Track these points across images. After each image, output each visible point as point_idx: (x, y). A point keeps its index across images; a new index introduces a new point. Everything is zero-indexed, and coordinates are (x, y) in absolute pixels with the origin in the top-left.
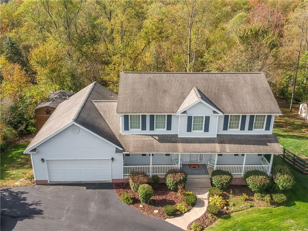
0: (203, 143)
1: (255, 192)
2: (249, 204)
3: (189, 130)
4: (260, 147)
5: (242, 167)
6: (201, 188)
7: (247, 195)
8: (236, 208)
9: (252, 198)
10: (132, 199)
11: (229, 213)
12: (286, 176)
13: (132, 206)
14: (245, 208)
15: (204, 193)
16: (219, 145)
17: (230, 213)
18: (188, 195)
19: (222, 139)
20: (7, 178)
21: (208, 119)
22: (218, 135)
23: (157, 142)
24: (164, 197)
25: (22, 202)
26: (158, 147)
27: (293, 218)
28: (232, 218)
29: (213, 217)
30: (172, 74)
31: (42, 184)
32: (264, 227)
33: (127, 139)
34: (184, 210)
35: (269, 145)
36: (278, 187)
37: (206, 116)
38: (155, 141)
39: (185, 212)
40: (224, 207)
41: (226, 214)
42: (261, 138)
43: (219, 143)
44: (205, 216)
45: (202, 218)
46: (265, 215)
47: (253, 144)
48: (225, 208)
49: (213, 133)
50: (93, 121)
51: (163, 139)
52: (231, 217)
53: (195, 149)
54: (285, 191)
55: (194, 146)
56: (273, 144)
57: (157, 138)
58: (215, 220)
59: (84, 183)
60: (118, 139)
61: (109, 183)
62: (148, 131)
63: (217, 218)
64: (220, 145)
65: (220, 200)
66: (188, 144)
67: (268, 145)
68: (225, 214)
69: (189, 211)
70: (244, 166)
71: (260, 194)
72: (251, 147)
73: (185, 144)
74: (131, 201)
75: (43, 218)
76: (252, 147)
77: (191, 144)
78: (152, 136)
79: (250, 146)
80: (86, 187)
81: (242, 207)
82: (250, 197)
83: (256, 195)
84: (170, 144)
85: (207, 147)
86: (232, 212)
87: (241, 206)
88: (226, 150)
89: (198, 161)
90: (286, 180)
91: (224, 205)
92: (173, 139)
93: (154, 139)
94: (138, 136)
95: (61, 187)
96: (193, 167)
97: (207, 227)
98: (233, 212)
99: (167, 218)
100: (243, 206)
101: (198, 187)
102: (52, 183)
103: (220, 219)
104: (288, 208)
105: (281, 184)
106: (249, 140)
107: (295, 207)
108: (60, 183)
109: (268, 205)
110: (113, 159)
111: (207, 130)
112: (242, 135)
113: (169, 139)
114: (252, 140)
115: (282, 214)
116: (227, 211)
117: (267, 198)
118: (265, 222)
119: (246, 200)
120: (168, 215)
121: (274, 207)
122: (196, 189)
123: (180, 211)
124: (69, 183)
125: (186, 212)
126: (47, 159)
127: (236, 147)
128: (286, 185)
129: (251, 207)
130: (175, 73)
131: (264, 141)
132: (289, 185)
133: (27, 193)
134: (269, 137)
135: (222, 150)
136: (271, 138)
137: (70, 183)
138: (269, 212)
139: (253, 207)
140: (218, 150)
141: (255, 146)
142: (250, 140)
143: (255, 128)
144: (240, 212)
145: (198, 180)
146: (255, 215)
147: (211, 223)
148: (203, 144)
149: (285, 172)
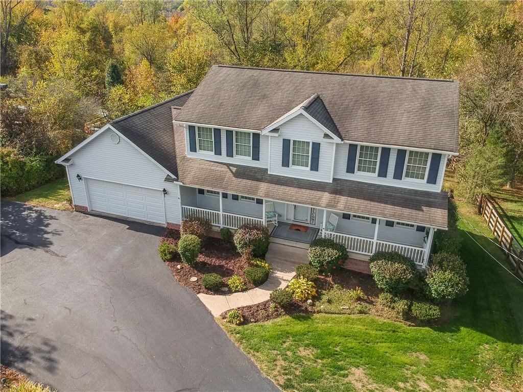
0: (303, 188)
1: (382, 290)
2: (359, 307)
3: (285, 163)
4: (405, 211)
5: (373, 242)
6: (291, 262)
7: (363, 290)
8: (332, 308)
9: (373, 299)
10: (170, 253)
11: (311, 312)
12: (448, 275)
13: (167, 263)
14: (349, 311)
15: (290, 271)
16: (329, 195)
17: (314, 312)
18: (257, 266)
19: (338, 188)
20: (51, 198)
21: (316, 147)
22: (334, 179)
23: (232, 175)
24: (223, 263)
25: (43, 228)
26: (229, 183)
27: (430, 352)
28: (310, 322)
29: (277, 311)
30: (290, 73)
31: (81, 212)
32: (357, 351)
33: (191, 165)
34: (237, 287)
35: (424, 209)
36: (430, 291)
37: (313, 143)
38: (229, 174)
39: (236, 292)
40: (307, 299)
41: (306, 311)
42: (415, 196)
43: (331, 193)
44: (265, 305)
45: (258, 306)
46: (379, 333)
47: (393, 204)
48: (310, 301)
49: (325, 175)
50: (148, 131)
51: (242, 173)
52: (310, 318)
53: (286, 195)
54: (441, 302)
55: (286, 190)
56: (433, 210)
57: (234, 169)
58: (278, 316)
59: (132, 220)
60: (178, 162)
61: (163, 227)
62: (223, 158)
63: (284, 313)
64: (331, 195)
65: (305, 287)
66: (277, 187)
67: (423, 211)
68: (303, 310)
69: (244, 290)
70: (375, 241)
71: (389, 296)
72: (386, 208)
73: (273, 186)
74: (168, 256)
75: (47, 252)
76: (389, 208)
77: (283, 187)
78: (228, 165)
79: (387, 205)
80: (128, 227)
81: (343, 309)
82: (370, 298)
83: (381, 296)
84: (249, 182)
85: (306, 196)
86: (319, 312)
87: (342, 307)
88: (339, 205)
89: (308, 222)
90: (446, 281)
91: (310, 297)
92: (259, 175)
93: (229, 171)
94: (208, 162)
95: (101, 219)
96: (296, 230)
97: (255, 322)
98: (321, 312)
99: (203, 292)
100: (344, 307)
101: (287, 261)
102: (93, 212)
103: (288, 317)
104: (435, 334)
105: (435, 287)
106: (389, 195)
107: (452, 336)
108: (103, 214)
109: (397, 318)
110: (164, 190)
111: (315, 167)
112: (379, 186)
113: (252, 174)
114: (395, 196)
115: (415, 340)
116: (310, 309)
117: (401, 305)
118: (368, 343)
119: (359, 299)
120: (206, 288)
121: (409, 326)
122: (282, 263)
123: (229, 288)
124: (112, 216)
125: (238, 291)
126: (85, 177)
127: (359, 204)
128: (443, 291)
129: (361, 312)
130: (296, 72)
131: (418, 201)
132: (450, 292)
133: (57, 219)
134: (431, 197)
135: (330, 204)
136: (436, 198)
137: (114, 216)
138: (390, 329)
139: (366, 314)
140: (323, 203)
141: (396, 207)
142: (391, 196)
143: (407, 176)
144: (334, 316)
145: (291, 250)
146: (358, 327)
147: (268, 317)
148: (303, 190)
149: (449, 266)
